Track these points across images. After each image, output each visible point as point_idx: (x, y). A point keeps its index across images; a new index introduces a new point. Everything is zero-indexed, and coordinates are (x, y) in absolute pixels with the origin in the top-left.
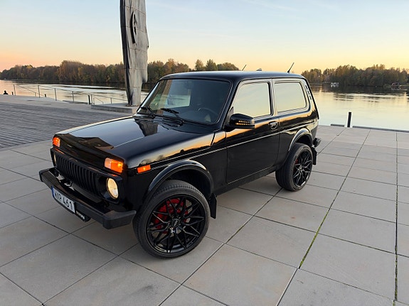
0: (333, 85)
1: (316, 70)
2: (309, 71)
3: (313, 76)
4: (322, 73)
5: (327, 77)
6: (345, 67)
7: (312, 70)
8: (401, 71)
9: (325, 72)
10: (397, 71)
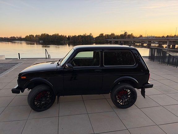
0: (41, 42)
1: (32, 35)
2: (29, 36)
3: (31, 38)
4: (35, 36)
5: (37, 38)
6: (44, 34)
7: (30, 35)
8: (64, 36)
9: (36, 36)
10: (63, 36)
